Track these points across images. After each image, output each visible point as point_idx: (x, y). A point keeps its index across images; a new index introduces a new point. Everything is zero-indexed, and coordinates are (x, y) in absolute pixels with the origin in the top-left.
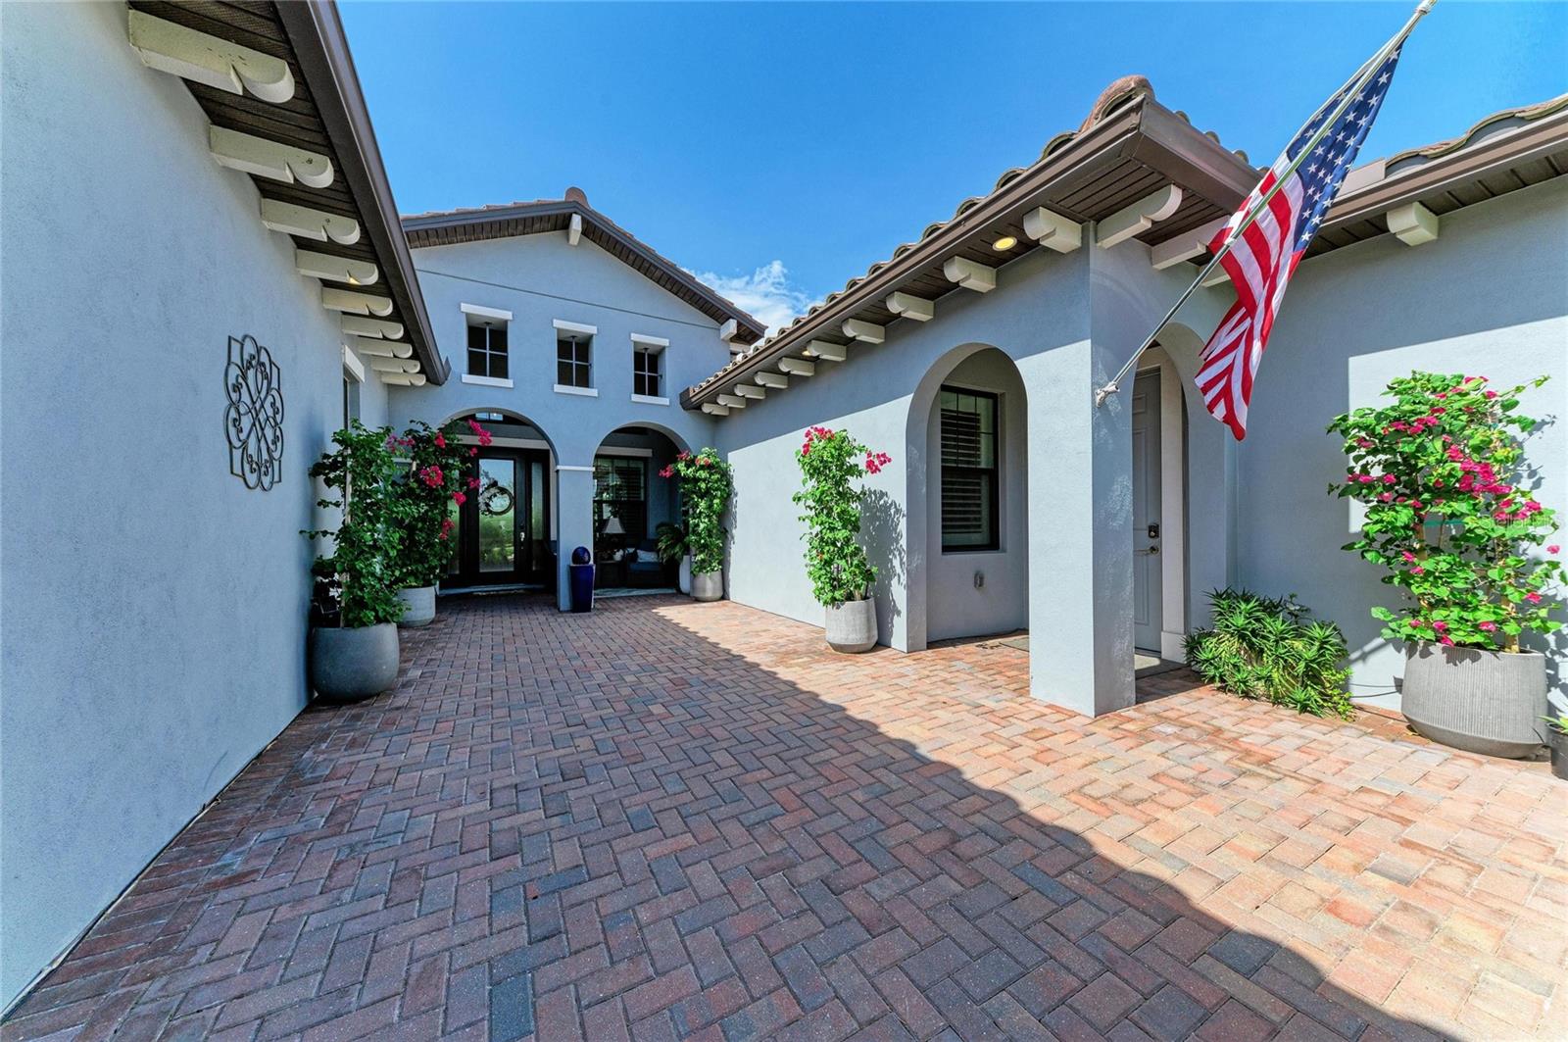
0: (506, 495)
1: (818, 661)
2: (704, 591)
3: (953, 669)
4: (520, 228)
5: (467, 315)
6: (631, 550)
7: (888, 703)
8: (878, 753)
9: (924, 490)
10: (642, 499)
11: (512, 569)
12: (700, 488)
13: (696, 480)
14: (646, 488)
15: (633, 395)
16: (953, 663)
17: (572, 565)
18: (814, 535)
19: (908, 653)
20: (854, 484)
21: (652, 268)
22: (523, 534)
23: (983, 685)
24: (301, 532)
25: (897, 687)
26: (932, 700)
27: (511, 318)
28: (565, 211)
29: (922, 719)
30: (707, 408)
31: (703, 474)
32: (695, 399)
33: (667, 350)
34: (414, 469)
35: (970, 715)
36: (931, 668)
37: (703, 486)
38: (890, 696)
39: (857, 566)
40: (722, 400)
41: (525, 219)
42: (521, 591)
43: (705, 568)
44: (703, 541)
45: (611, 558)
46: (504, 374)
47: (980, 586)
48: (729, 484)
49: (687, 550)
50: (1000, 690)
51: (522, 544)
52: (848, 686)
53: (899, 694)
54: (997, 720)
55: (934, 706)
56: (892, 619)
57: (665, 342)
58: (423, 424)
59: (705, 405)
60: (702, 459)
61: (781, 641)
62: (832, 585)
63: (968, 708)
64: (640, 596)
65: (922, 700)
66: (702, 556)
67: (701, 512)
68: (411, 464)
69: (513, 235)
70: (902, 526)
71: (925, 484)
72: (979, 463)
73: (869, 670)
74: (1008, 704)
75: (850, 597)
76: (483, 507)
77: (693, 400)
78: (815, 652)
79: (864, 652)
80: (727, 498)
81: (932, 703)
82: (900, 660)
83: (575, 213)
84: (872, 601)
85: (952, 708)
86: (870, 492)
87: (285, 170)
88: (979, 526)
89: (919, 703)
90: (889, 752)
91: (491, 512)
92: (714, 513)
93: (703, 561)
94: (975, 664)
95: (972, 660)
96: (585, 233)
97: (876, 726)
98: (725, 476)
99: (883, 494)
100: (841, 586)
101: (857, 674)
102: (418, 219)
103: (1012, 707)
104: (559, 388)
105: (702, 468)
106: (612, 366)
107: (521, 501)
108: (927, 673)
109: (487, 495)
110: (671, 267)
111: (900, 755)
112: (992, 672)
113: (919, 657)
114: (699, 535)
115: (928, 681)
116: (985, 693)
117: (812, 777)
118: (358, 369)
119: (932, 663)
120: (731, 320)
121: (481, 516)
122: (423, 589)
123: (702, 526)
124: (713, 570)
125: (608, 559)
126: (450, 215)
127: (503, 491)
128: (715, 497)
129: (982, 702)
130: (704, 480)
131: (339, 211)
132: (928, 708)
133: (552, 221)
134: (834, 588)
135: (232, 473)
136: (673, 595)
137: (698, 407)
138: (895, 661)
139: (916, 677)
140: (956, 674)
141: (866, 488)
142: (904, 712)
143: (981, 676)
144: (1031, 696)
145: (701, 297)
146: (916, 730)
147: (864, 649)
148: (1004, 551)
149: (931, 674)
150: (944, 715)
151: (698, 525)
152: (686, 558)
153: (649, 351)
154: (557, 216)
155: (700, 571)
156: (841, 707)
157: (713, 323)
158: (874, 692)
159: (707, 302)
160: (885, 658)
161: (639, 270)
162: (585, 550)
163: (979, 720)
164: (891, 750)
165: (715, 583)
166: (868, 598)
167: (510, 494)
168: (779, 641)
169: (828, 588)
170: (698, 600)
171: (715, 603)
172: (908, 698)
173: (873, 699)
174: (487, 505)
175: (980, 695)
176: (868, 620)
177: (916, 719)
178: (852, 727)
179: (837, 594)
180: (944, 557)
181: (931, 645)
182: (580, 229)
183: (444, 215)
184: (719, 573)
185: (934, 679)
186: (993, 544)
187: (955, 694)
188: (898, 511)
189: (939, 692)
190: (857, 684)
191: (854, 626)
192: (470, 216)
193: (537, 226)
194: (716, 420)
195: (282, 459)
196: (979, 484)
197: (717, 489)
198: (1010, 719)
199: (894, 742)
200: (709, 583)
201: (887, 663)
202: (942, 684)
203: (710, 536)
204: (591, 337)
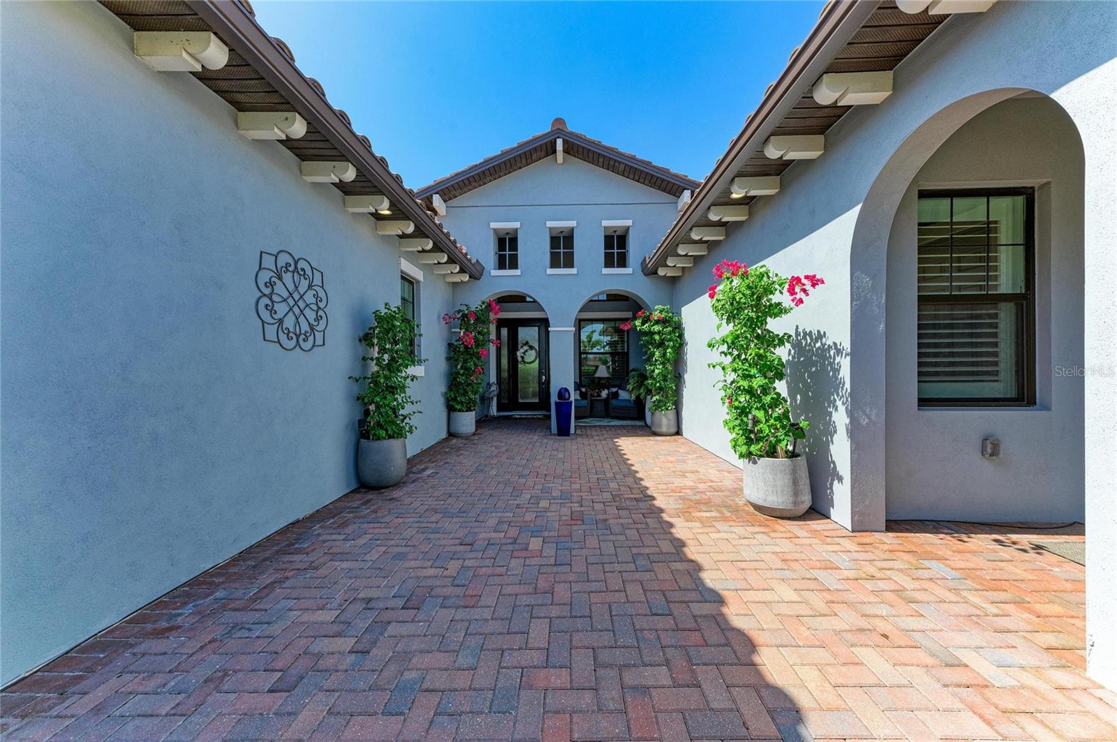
0: (533, 351)
1: (725, 519)
2: (660, 426)
3: (926, 574)
4: (524, 161)
5: (494, 230)
6: (614, 390)
7: (785, 610)
8: (728, 705)
9: (882, 326)
10: (626, 350)
11: (537, 401)
12: (655, 340)
13: (652, 333)
14: (628, 342)
15: (603, 269)
16: (927, 563)
17: (558, 401)
18: (729, 382)
19: (853, 531)
20: (775, 325)
21: (617, 164)
22: (544, 377)
23: (975, 619)
24: (349, 378)
25: (812, 585)
26: (863, 623)
27: (519, 227)
28: (550, 139)
29: (831, 660)
30: (661, 272)
31: (656, 328)
32: (650, 264)
33: (631, 231)
34: (462, 334)
35: (926, 679)
36: (880, 564)
37: (657, 337)
38: (795, 598)
39: (778, 419)
40: (670, 262)
41: (525, 153)
42: (541, 416)
43: (660, 407)
44: (658, 385)
45: (600, 396)
46: (516, 267)
47: (991, 455)
48: (681, 336)
49: (649, 392)
50: (1011, 639)
51: (543, 384)
52: (743, 565)
53: (811, 596)
54: (989, 712)
55: (863, 638)
56: (832, 484)
57: (629, 223)
58: (466, 306)
59: (660, 268)
60: (656, 315)
61: (702, 486)
62: (747, 438)
63: (930, 661)
64: (618, 426)
65: (847, 619)
66: (657, 397)
67: (656, 360)
68: (460, 332)
69: (521, 168)
70: (845, 373)
71: (883, 319)
72: (996, 287)
73: (785, 546)
74: (1028, 679)
75: (772, 453)
76: (520, 359)
77: (649, 266)
78: (730, 506)
79: (789, 519)
80: (680, 348)
81: (862, 630)
82: (837, 540)
83: (558, 138)
84: (802, 461)
85: (894, 652)
86: (805, 333)
87: (274, 129)
88: (996, 373)
89: (837, 624)
90: (745, 710)
91: (524, 362)
92: (668, 360)
93: (659, 401)
94: (969, 573)
95: (962, 565)
96: (566, 151)
97: (751, 646)
98: (678, 327)
99: (820, 336)
100: (758, 440)
101: (767, 549)
102: (463, 172)
103: (1033, 690)
104: (550, 271)
105: (657, 322)
106: (589, 249)
107: (543, 355)
108: (872, 570)
109: (522, 351)
110: (631, 158)
111: (762, 725)
112: (1002, 596)
113: (867, 540)
114: (654, 379)
115: (869, 585)
116: (976, 637)
117: (611, 712)
118: (416, 273)
119: (888, 555)
120: (685, 191)
121: (520, 365)
122: (467, 413)
123: (657, 371)
124: (667, 409)
125: (597, 396)
126: (481, 164)
127: (531, 348)
128: (668, 346)
129: (967, 657)
130: (659, 333)
131: (337, 158)
132: (849, 636)
133: (544, 149)
134: (749, 442)
135: (265, 340)
136: (639, 427)
137: (655, 273)
138: (829, 540)
139: (851, 574)
140: (926, 585)
141: (800, 330)
142: (806, 633)
143: (974, 598)
144: (1088, 674)
145: (658, 178)
146: (811, 677)
147: (789, 515)
148: (1047, 408)
149: (878, 575)
150: (875, 662)
151: (653, 371)
152: (649, 397)
153: (617, 233)
154: (546, 143)
155: (656, 409)
156: (719, 595)
157: (671, 198)
158: (774, 584)
159: (663, 180)
160: (815, 533)
161: (608, 169)
162: (566, 390)
163: (947, 699)
164: (750, 707)
165: (669, 420)
166: (798, 456)
167: (536, 350)
168: (699, 486)
169: (742, 440)
170: (655, 434)
171: (668, 438)
172: (822, 607)
173: (768, 596)
174: (522, 357)
175: (961, 639)
176: (795, 482)
177: (821, 655)
178: (714, 637)
179: (753, 448)
180: (921, 412)
181: (892, 525)
182: (562, 149)
183: (476, 165)
184: (674, 411)
185: (882, 585)
186: (1024, 396)
187: (912, 623)
188: (839, 352)
189: (883, 610)
190: (757, 565)
191: (775, 486)
192: (492, 161)
193: (534, 156)
194: (673, 280)
195: (326, 331)
196: (996, 316)
197: (670, 340)
198: (1023, 719)
199: (764, 693)
200: (664, 420)
201: (816, 541)
202: (891, 597)
203: (665, 380)
204: (572, 229)
